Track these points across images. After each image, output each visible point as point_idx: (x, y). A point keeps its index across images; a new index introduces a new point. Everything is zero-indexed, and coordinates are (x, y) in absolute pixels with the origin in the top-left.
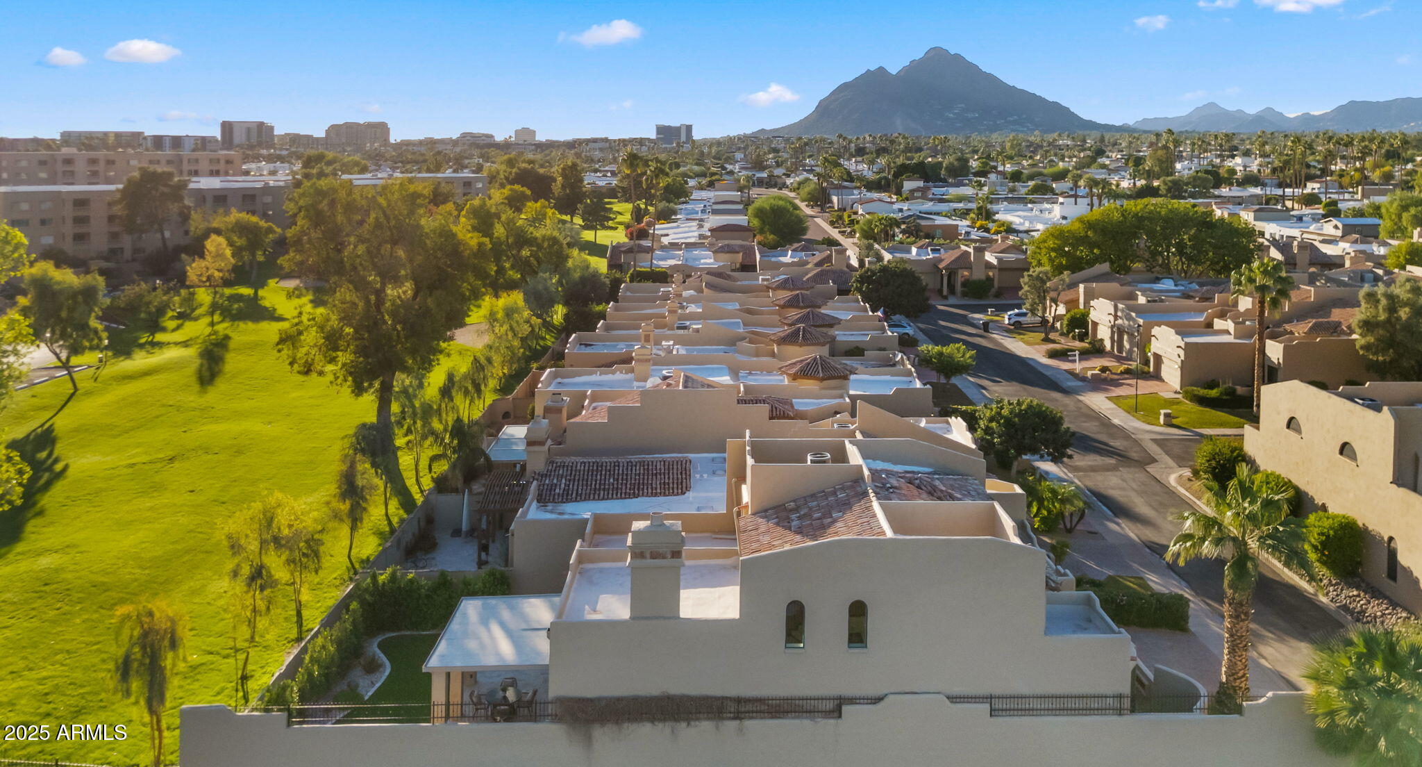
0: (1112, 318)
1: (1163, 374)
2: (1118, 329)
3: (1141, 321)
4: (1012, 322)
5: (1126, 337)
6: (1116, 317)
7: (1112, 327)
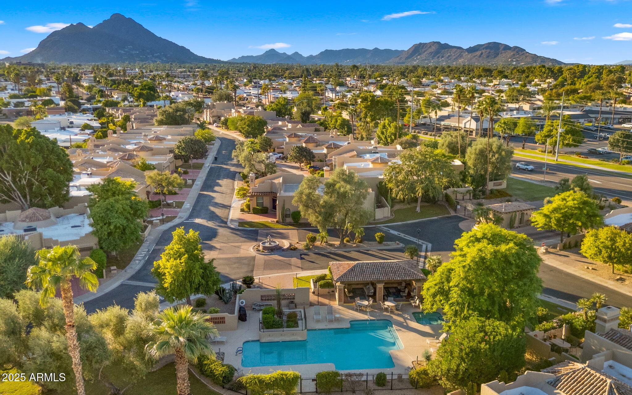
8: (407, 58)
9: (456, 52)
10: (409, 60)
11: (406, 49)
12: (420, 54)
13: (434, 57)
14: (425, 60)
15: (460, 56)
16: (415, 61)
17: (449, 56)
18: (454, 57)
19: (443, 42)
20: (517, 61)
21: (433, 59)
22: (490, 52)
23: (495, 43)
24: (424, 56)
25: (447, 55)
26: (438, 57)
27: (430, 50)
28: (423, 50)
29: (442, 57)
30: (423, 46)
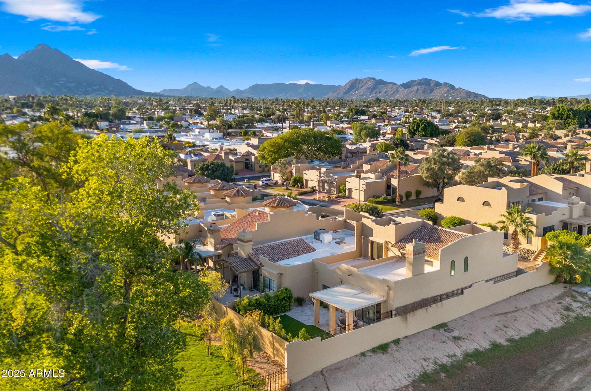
0: (318, 178)
1: (353, 196)
2: (322, 181)
3: (336, 177)
4: (264, 184)
5: (326, 184)
6: (320, 177)
7: (319, 181)
8: (345, 93)
9: (392, 88)
10: (347, 95)
11: (343, 84)
12: (357, 90)
13: (371, 92)
14: (364, 95)
15: (397, 91)
16: (354, 96)
17: (386, 92)
18: (391, 93)
19: (377, 78)
20: (453, 96)
21: (371, 94)
22: (425, 88)
23: (426, 79)
24: (362, 91)
25: (384, 91)
26: (376, 92)
27: (367, 86)
28: (360, 85)
29: (380, 92)
30: (359, 82)
